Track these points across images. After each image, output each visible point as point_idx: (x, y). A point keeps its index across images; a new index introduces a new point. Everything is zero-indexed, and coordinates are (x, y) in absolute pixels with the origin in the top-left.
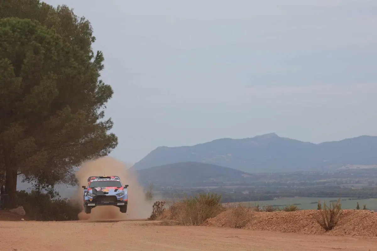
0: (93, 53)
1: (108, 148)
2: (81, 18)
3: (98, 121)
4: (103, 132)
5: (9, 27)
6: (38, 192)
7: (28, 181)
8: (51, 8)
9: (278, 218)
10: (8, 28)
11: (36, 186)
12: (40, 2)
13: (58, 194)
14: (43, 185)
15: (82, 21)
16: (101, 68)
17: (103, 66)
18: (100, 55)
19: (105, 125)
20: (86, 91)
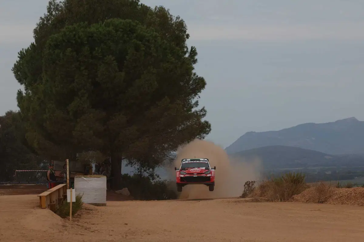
0: (187, 49)
1: (202, 134)
2: (177, 18)
3: (193, 110)
4: (199, 120)
5: (113, 27)
6: (141, 175)
7: (131, 165)
8: (149, 8)
9: (356, 193)
10: (111, 28)
11: (138, 169)
12: (139, 4)
13: (158, 177)
14: (145, 168)
15: (177, 20)
16: (195, 61)
17: (196, 60)
18: (194, 50)
19: (199, 113)
20: (182, 83)
